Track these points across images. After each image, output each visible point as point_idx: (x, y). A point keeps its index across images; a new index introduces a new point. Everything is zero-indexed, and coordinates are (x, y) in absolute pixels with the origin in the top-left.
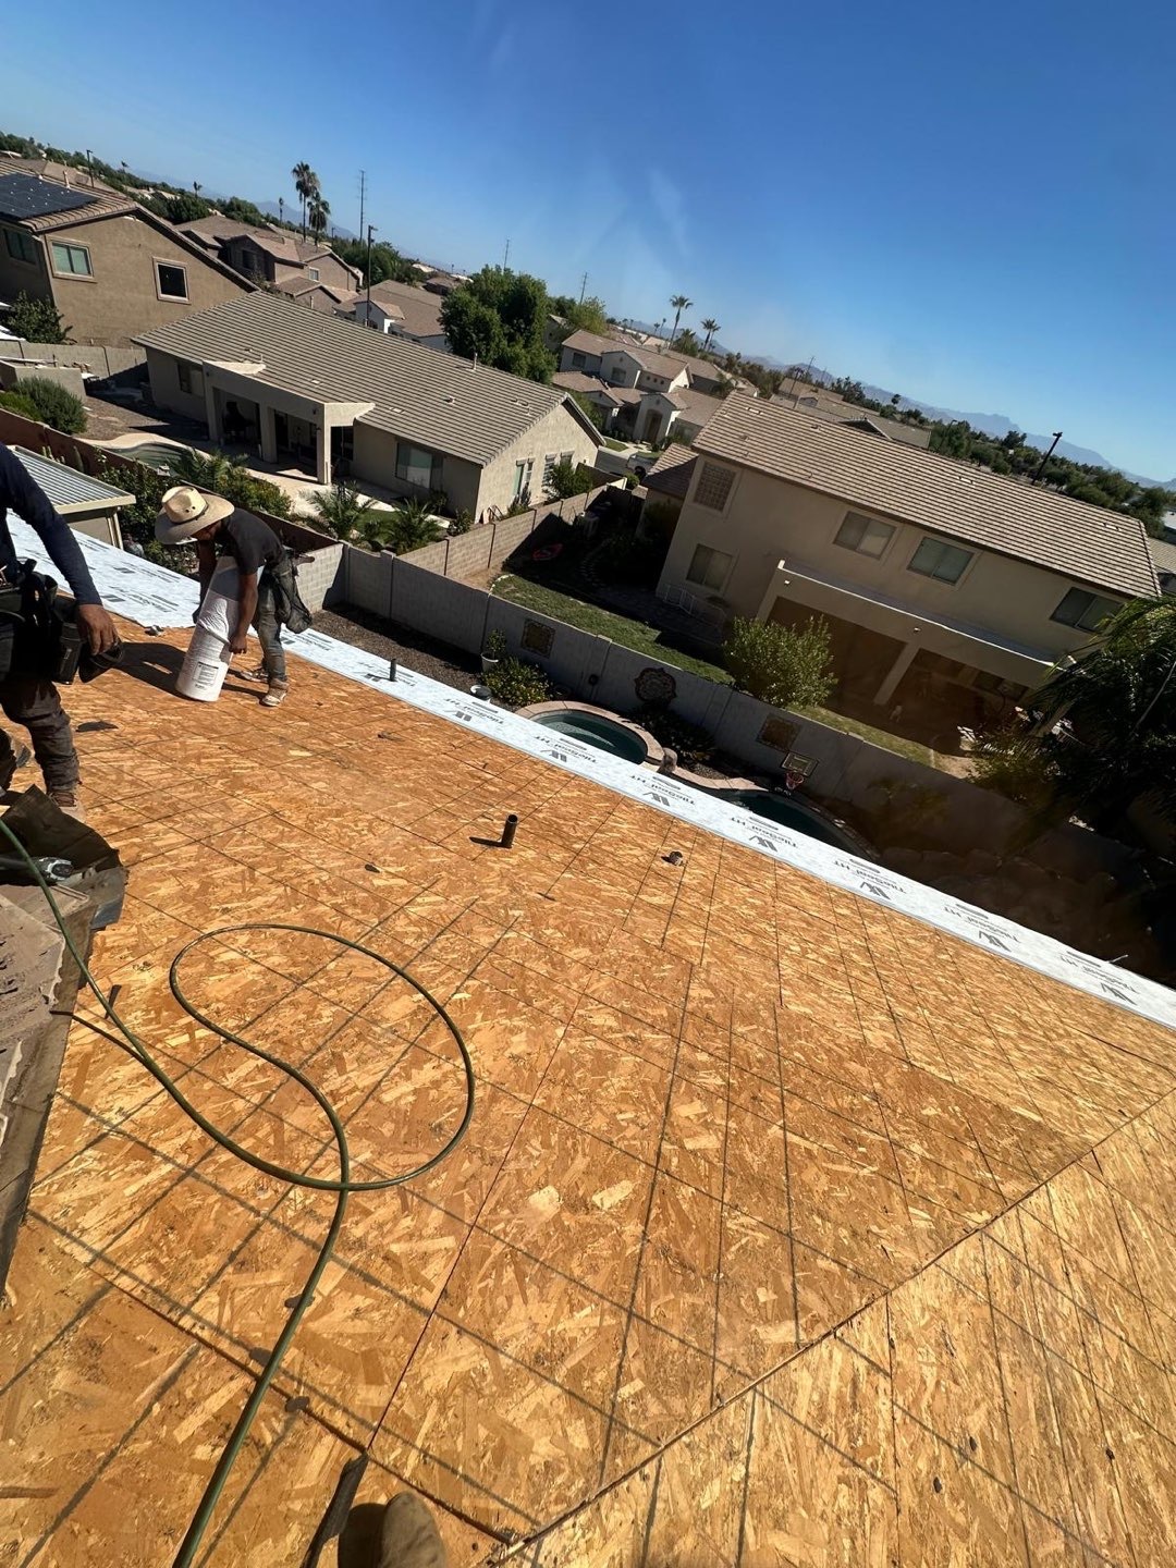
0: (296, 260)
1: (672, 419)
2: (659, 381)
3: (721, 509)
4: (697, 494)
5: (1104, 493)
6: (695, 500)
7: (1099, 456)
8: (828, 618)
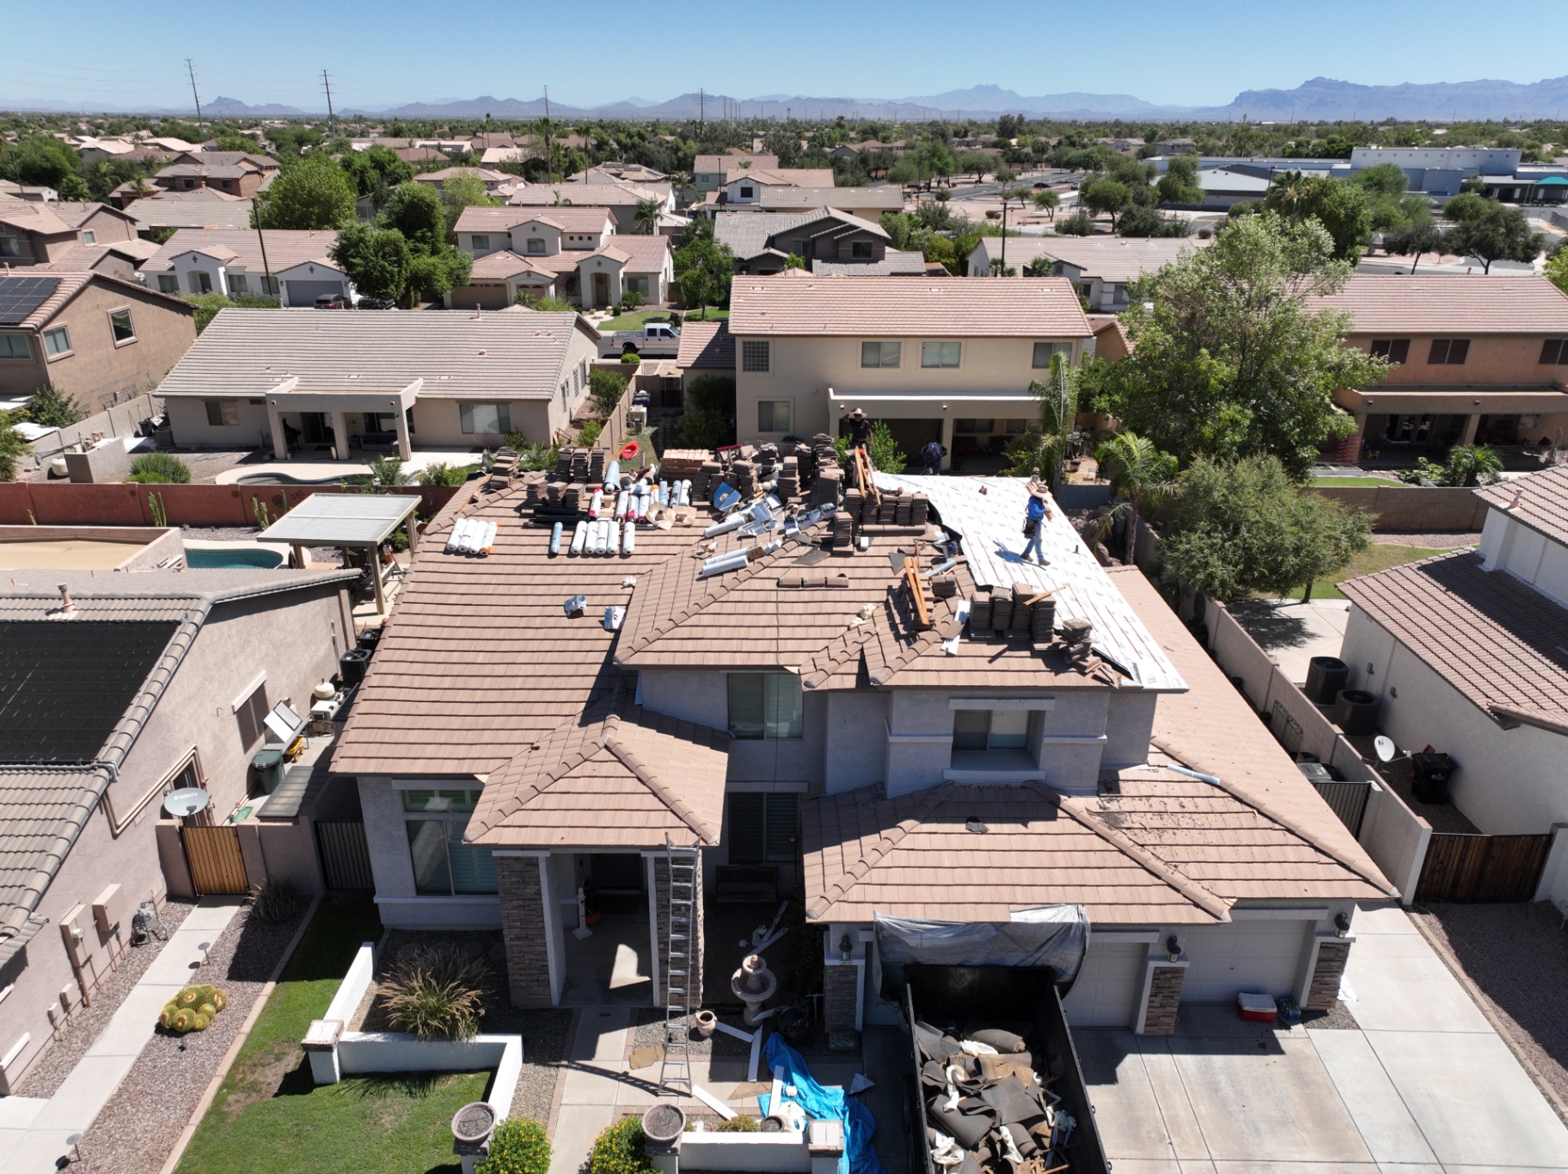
0: (65, 228)
1: (621, 276)
2: (585, 238)
3: (767, 370)
4: (744, 365)
5: (1120, 184)
6: (745, 370)
7: (1131, 99)
8: (884, 421)
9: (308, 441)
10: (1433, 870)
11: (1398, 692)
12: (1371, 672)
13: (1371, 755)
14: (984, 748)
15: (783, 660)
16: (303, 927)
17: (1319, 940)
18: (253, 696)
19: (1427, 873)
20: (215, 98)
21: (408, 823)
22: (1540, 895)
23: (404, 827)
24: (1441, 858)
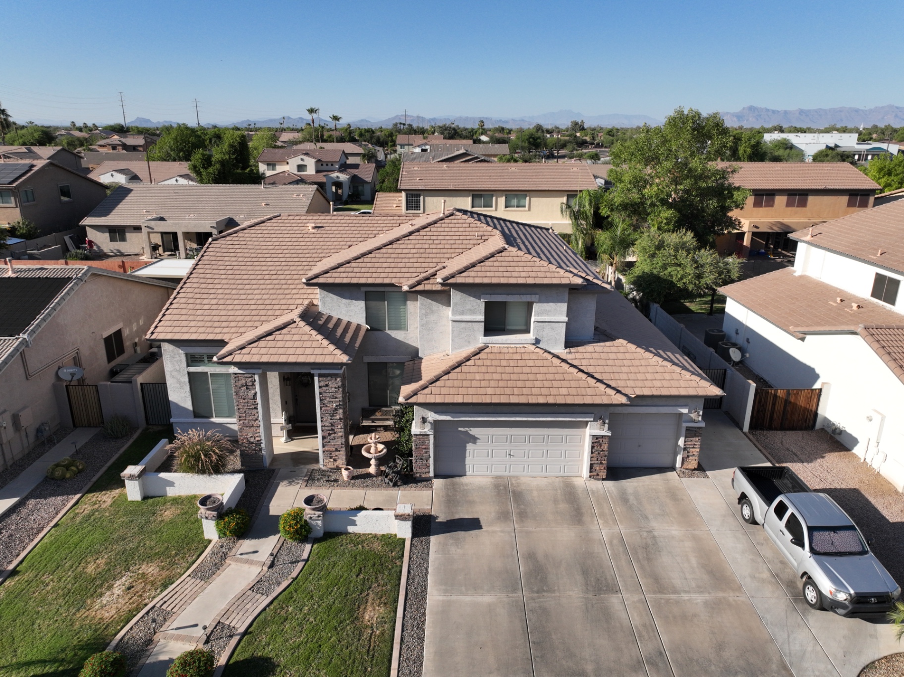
1: (349, 184)
2: (330, 165)
3: (419, 209)
4: (407, 207)
6: (407, 209)
9: (164, 251)
10: (758, 411)
11: (750, 341)
12: (737, 333)
13: (728, 358)
14: (504, 330)
15: (393, 281)
16: (131, 441)
17: (685, 425)
18: (114, 333)
19: (755, 412)
20: (136, 118)
21: (189, 373)
22: (818, 425)
23: (187, 376)
24: (762, 403)
